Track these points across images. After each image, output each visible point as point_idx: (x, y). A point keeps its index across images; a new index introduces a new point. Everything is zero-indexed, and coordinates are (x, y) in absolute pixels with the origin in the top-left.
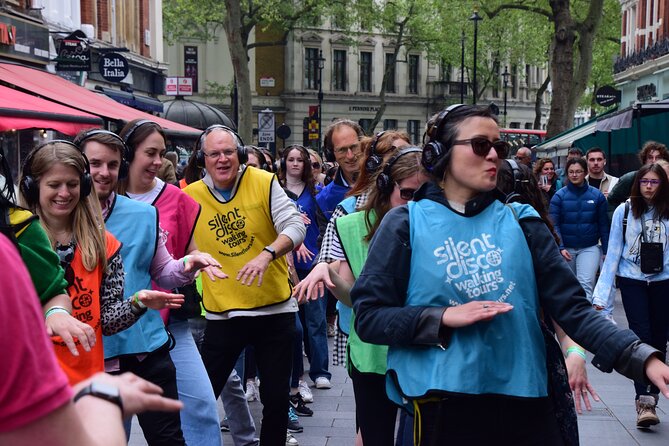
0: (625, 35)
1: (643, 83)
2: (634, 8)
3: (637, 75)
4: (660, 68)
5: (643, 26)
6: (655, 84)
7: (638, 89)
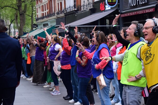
0: (37, 13)
1: (44, 23)
2: (40, 7)
3: (42, 21)
4: (49, 20)
5: (43, 11)
6: (48, 23)
7: (43, 24)
